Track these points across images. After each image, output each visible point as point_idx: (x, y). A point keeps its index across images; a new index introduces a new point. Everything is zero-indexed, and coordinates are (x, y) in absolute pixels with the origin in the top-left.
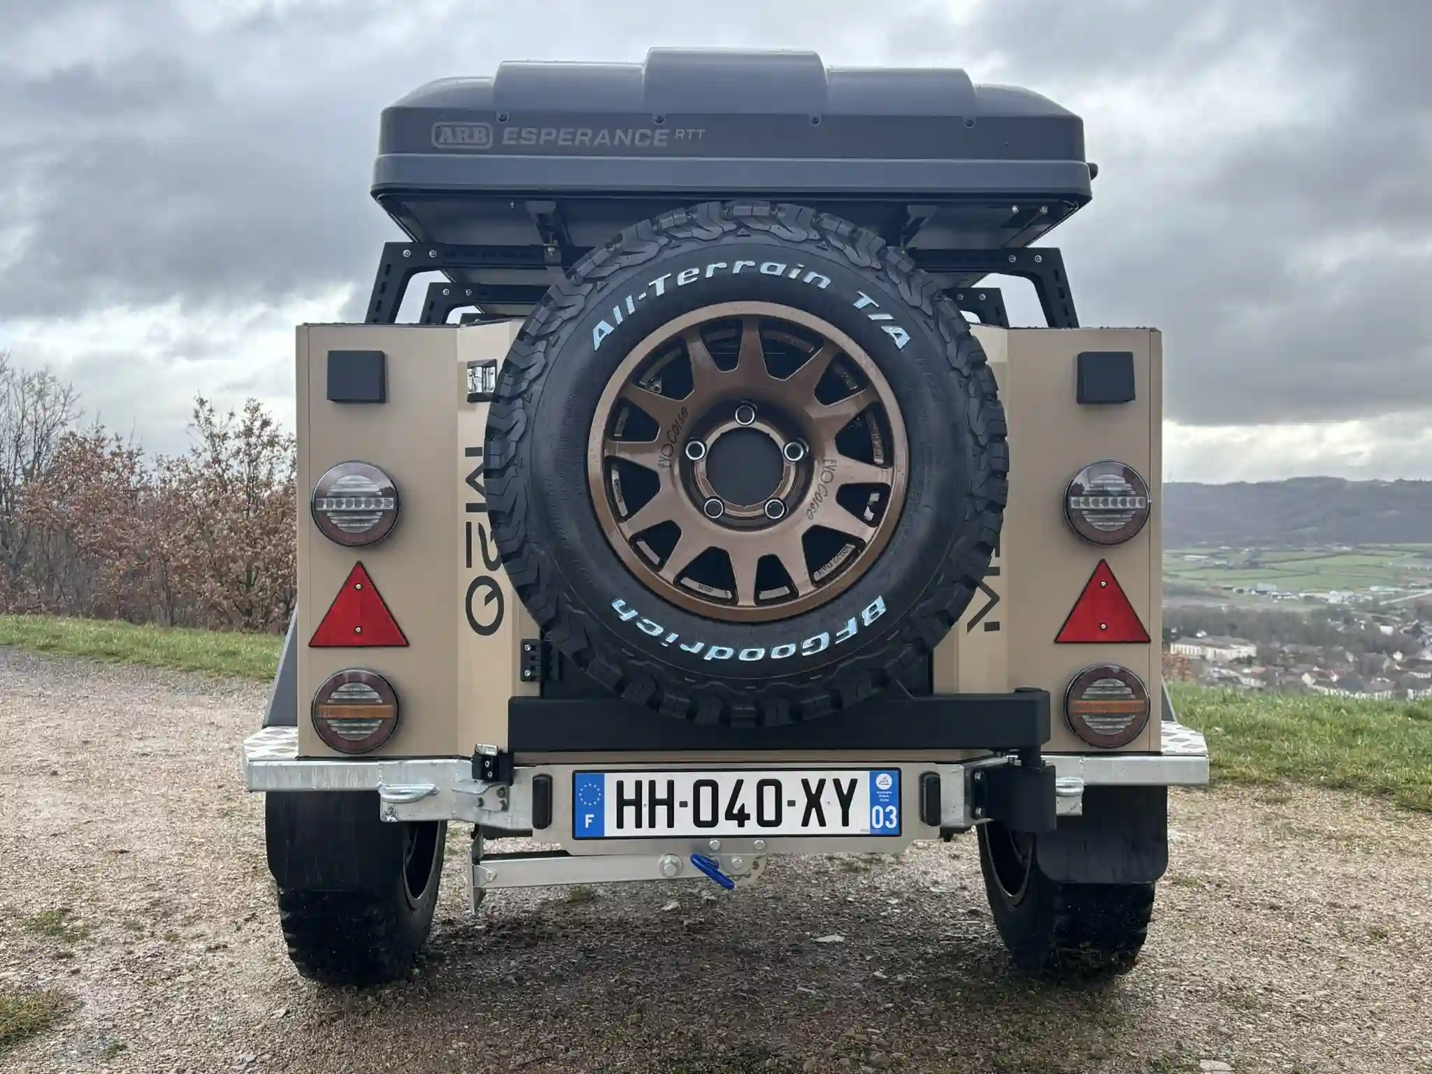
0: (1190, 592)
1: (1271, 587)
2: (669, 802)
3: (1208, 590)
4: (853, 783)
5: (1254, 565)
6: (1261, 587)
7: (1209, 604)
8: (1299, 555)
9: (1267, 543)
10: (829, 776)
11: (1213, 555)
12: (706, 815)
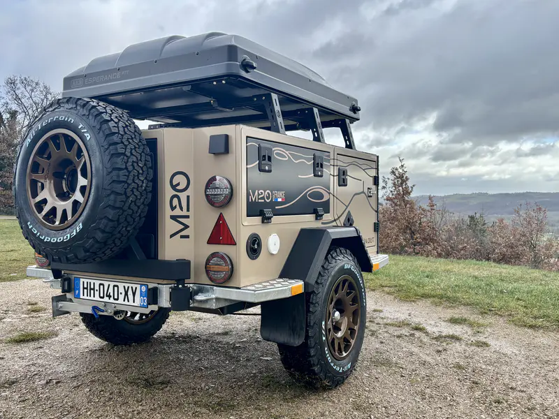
2: (94, 289)
4: (136, 288)
10: (130, 285)
12: (102, 295)
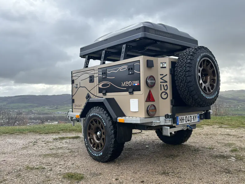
0: (46, 114)
1: (60, 112)
2: (183, 120)
3: (49, 113)
4: (196, 116)
5: (57, 108)
6: (58, 112)
7: (50, 115)
8: (64, 107)
9: (59, 105)
10: (194, 115)
11: (50, 107)
12: (186, 121)
